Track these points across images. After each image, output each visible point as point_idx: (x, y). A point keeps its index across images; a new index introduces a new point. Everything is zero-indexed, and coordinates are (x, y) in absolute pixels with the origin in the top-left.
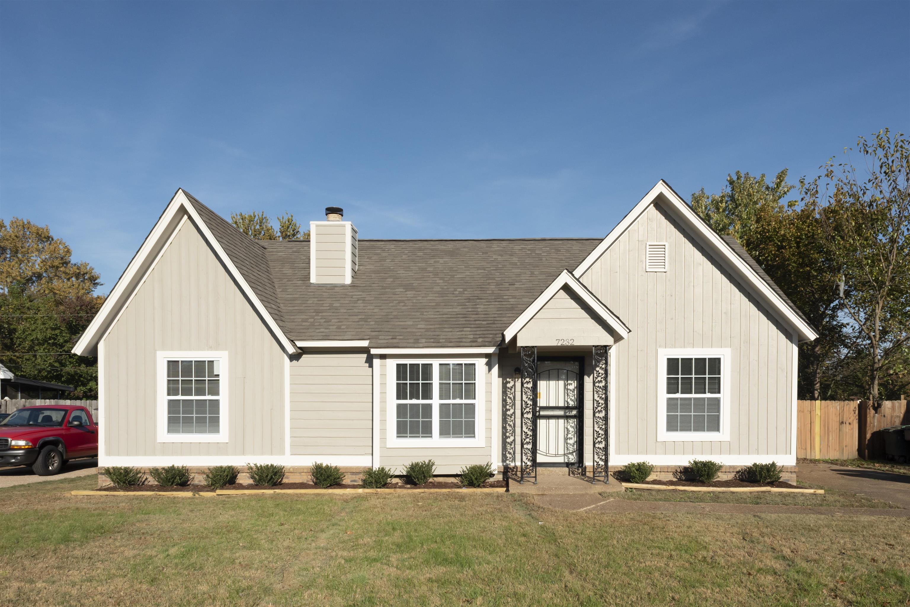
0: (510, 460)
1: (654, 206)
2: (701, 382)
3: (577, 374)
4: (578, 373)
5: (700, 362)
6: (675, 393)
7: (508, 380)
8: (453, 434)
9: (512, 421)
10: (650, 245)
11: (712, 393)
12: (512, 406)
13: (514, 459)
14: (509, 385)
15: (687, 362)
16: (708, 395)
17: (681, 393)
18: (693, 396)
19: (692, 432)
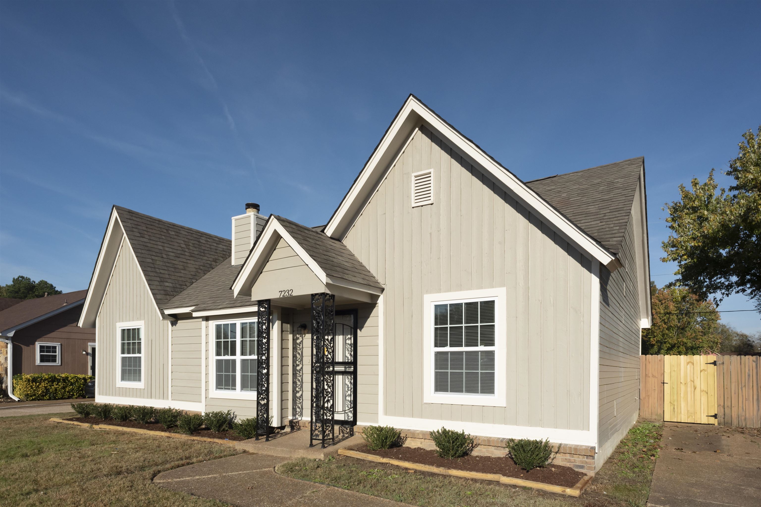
0: (299, 414)
1: (419, 129)
2: (471, 331)
3: (351, 328)
4: (353, 327)
5: (471, 306)
6: (444, 347)
7: (298, 336)
8: (250, 388)
9: (300, 376)
10: (416, 177)
11: (486, 345)
12: (300, 361)
13: (301, 415)
14: (298, 341)
15: (456, 308)
16: (481, 348)
17: (450, 346)
18: (464, 349)
19: (449, 393)
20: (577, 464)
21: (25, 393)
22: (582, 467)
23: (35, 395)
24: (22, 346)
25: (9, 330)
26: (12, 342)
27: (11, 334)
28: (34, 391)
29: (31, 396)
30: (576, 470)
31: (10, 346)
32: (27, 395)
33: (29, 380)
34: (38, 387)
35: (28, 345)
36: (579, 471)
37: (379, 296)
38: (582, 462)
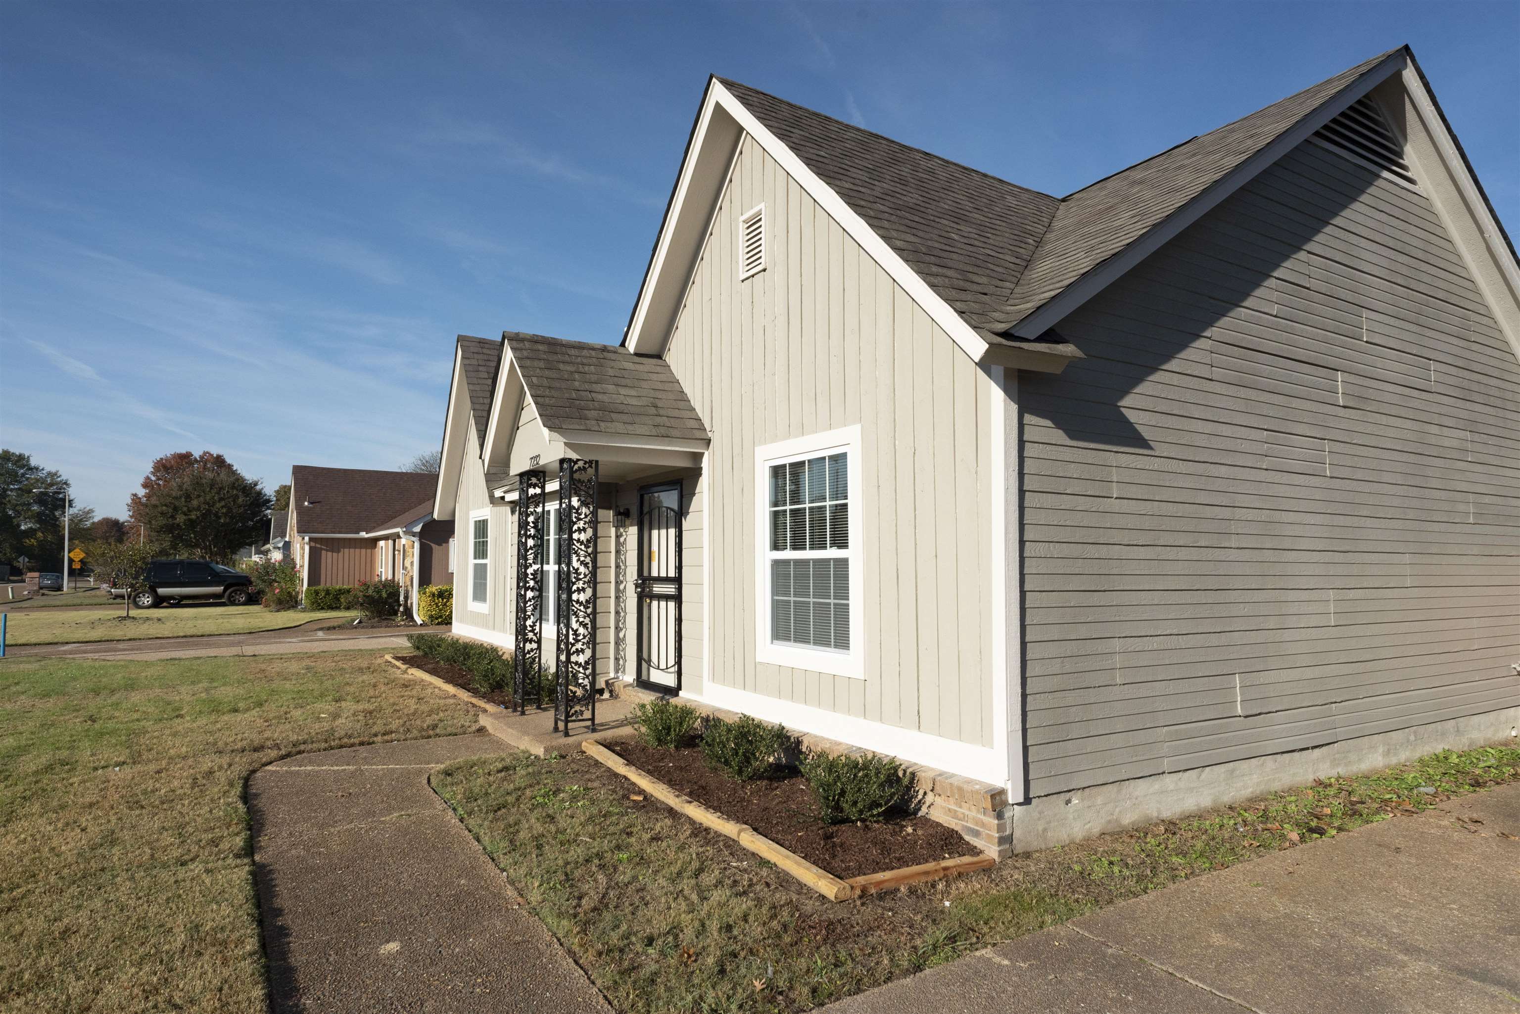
0: (622, 669)
3: (676, 515)
4: (678, 512)
5: (817, 466)
6: (783, 549)
7: (621, 529)
11: (837, 547)
12: (624, 575)
14: (622, 540)
15: (797, 470)
16: (831, 553)
17: (791, 549)
18: (808, 554)
19: (811, 646)
20: (969, 825)
21: (429, 613)
22: (977, 834)
23: (441, 617)
24: (433, 545)
25: (414, 523)
26: (420, 540)
27: (418, 529)
28: (440, 610)
29: (437, 619)
30: (967, 838)
31: (417, 545)
32: (431, 617)
33: (434, 595)
34: (445, 604)
35: (440, 544)
36: (971, 842)
37: (703, 453)
38: (977, 822)
